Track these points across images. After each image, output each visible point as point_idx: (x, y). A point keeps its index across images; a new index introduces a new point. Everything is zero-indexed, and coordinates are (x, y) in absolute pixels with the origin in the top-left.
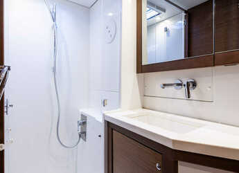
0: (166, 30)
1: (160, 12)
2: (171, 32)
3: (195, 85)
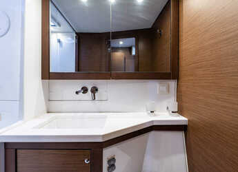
0: (59, 41)
1: (56, 24)
2: (64, 45)
3: (97, 90)
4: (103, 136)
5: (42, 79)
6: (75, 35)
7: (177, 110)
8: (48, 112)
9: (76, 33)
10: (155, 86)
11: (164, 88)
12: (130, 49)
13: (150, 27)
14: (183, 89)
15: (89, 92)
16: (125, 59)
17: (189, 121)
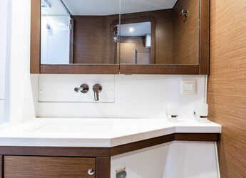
0: (49, 27)
3: (101, 89)
4: (112, 140)
5: (31, 72)
6: (70, 18)
7: (206, 115)
8: (37, 117)
9: (72, 16)
10: (178, 83)
11: (190, 87)
12: (144, 38)
13: (172, 7)
14: (215, 86)
15: (91, 91)
16: (136, 52)
17: (222, 127)
